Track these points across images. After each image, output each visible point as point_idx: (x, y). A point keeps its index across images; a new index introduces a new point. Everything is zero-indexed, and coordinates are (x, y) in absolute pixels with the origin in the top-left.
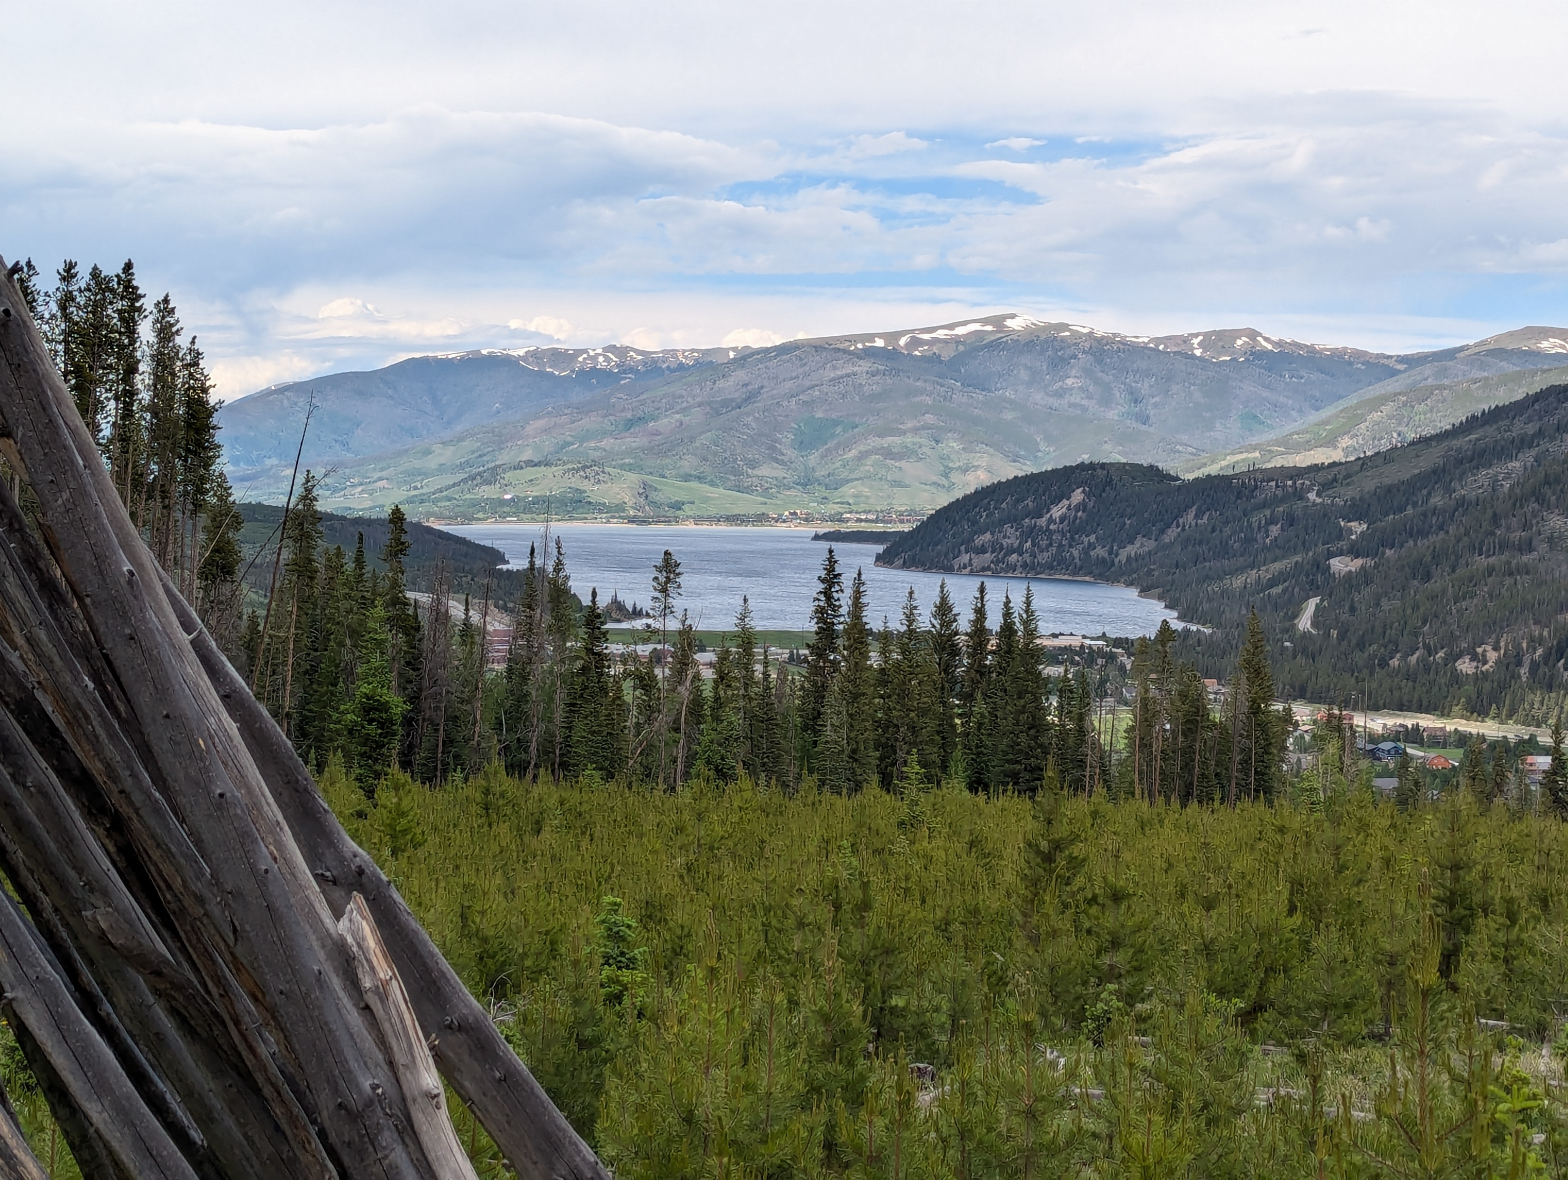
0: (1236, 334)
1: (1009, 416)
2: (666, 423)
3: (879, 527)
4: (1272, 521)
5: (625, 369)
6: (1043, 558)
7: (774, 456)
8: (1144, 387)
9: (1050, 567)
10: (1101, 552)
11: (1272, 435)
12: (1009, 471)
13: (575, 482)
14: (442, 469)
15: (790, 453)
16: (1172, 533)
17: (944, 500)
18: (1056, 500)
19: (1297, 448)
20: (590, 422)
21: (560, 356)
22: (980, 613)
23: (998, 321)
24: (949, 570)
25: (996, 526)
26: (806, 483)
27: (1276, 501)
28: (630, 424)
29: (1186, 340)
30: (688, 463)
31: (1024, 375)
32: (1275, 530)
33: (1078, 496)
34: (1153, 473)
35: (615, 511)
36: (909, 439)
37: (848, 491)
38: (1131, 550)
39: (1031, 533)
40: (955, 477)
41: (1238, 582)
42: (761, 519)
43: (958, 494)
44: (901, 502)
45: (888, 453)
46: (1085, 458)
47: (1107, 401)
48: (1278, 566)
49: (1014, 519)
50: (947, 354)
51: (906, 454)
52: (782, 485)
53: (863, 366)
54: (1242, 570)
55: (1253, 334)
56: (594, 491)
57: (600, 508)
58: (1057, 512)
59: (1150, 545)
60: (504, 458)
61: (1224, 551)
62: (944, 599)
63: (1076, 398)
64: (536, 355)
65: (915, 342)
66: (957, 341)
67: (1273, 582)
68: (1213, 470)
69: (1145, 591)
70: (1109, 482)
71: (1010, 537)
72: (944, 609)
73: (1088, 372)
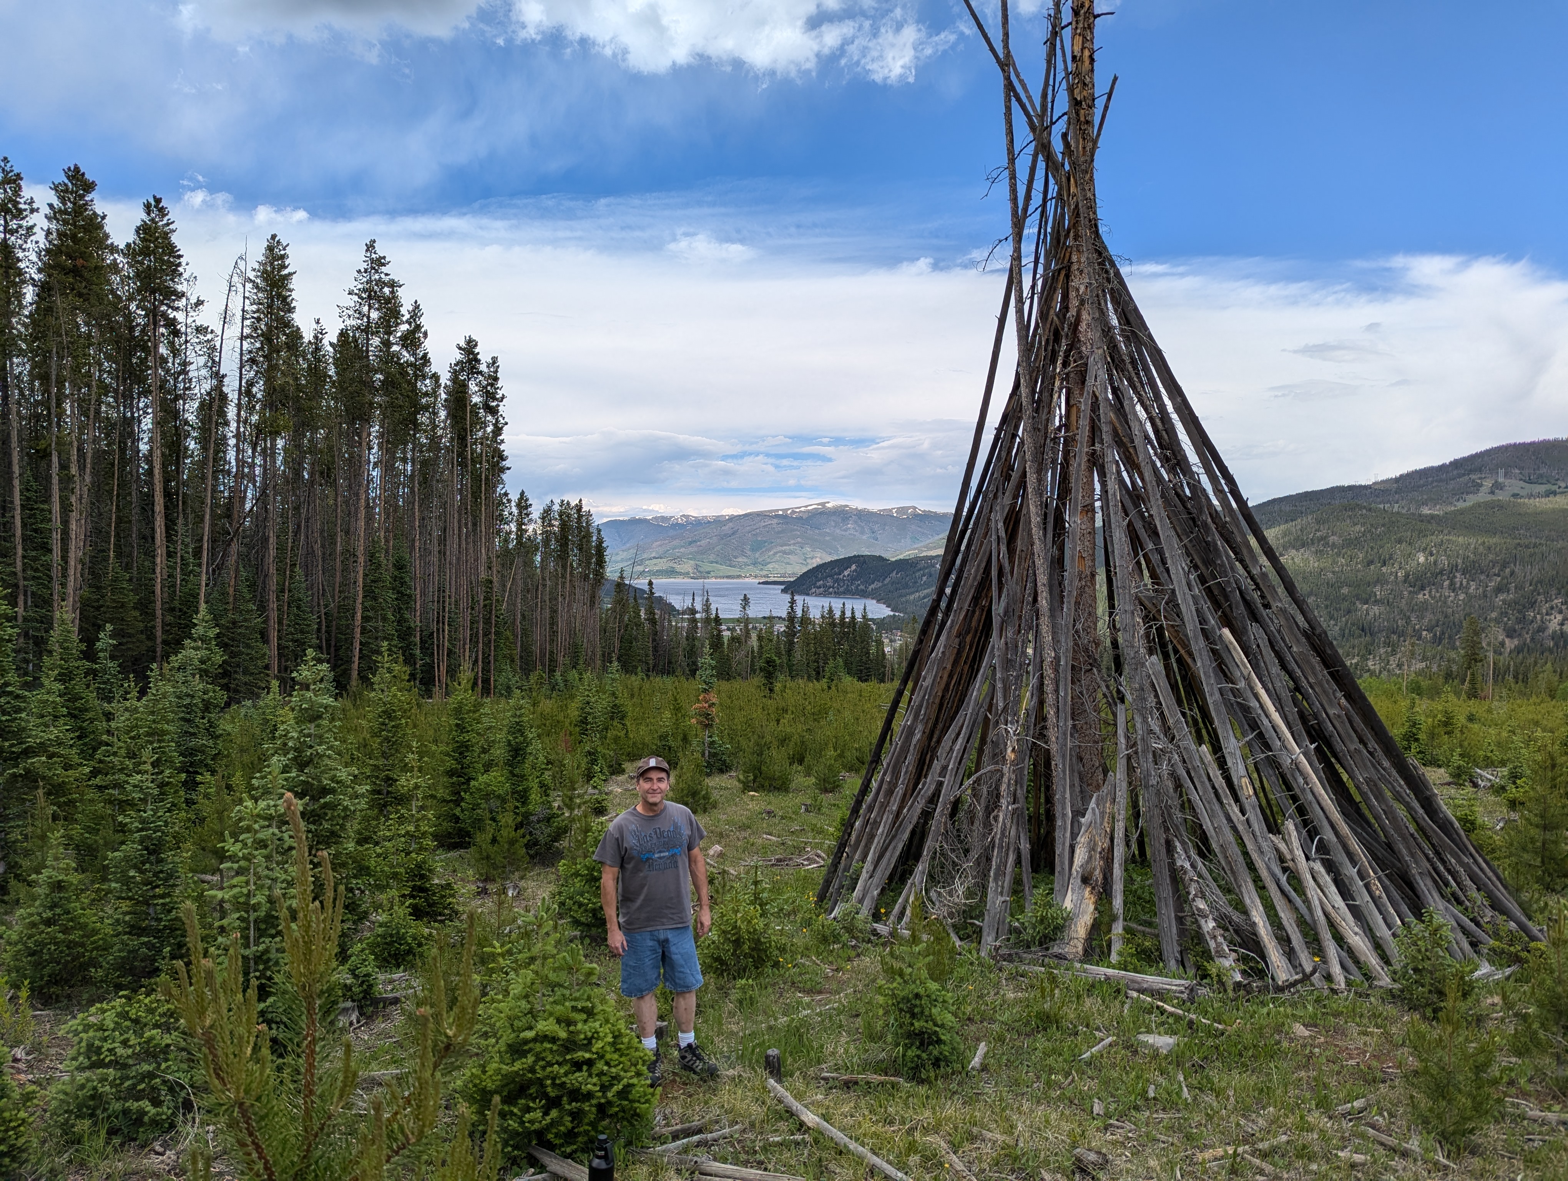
0: (909, 508)
1: (827, 538)
2: (703, 543)
3: (782, 579)
4: (924, 575)
5: (689, 523)
6: (841, 589)
7: (743, 554)
8: (876, 527)
9: (844, 593)
10: (862, 587)
11: (922, 544)
12: (828, 559)
13: (671, 564)
14: (622, 560)
15: (749, 553)
16: (888, 580)
17: (805, 570)
18: (846, 569)
19: (931, 549)
20: (676, 542)
21: (664, 519)
23: (823, 504)
25: (824, 578)
26: (754, 564)
27: (925, 568)
28: (690, 543)
29: (891, 510)
30: (712, 557)
31: (833, 524)
32: (924, 578)
33: (854, 567)
34: (880, 558)
35: (686, 574)
36: (792, 547)
37: (770, 566)
38: (873, 586)
39: (837, 580)
40: (809, 561)
41: (912, 597)
42: (739, 577)
43: (810, 567)
44: (790, 570)
45: (784, 553)
46: (855, 553)
47: (862, 533)
48: (926, 591)
49: (831, 576)
50: (805, 516)
51: (791, 553)
52: (746, 565)
53: (775, 521)
54: (913, 593)
55: (915, 508)
56: (678, 568)
57: (680, 574)
58: (846, 573)
59: (880, 584)
60: (645, 556)
61: (906, 586)
63: (852, 532)
64: (655, 518)
65: (793, 512)
66: (808, 511)
67: (924, 598)
68: (901, 557)
69: (878, 601)
70: (865, 562)
71: (830, 582)
73: (856, 522)
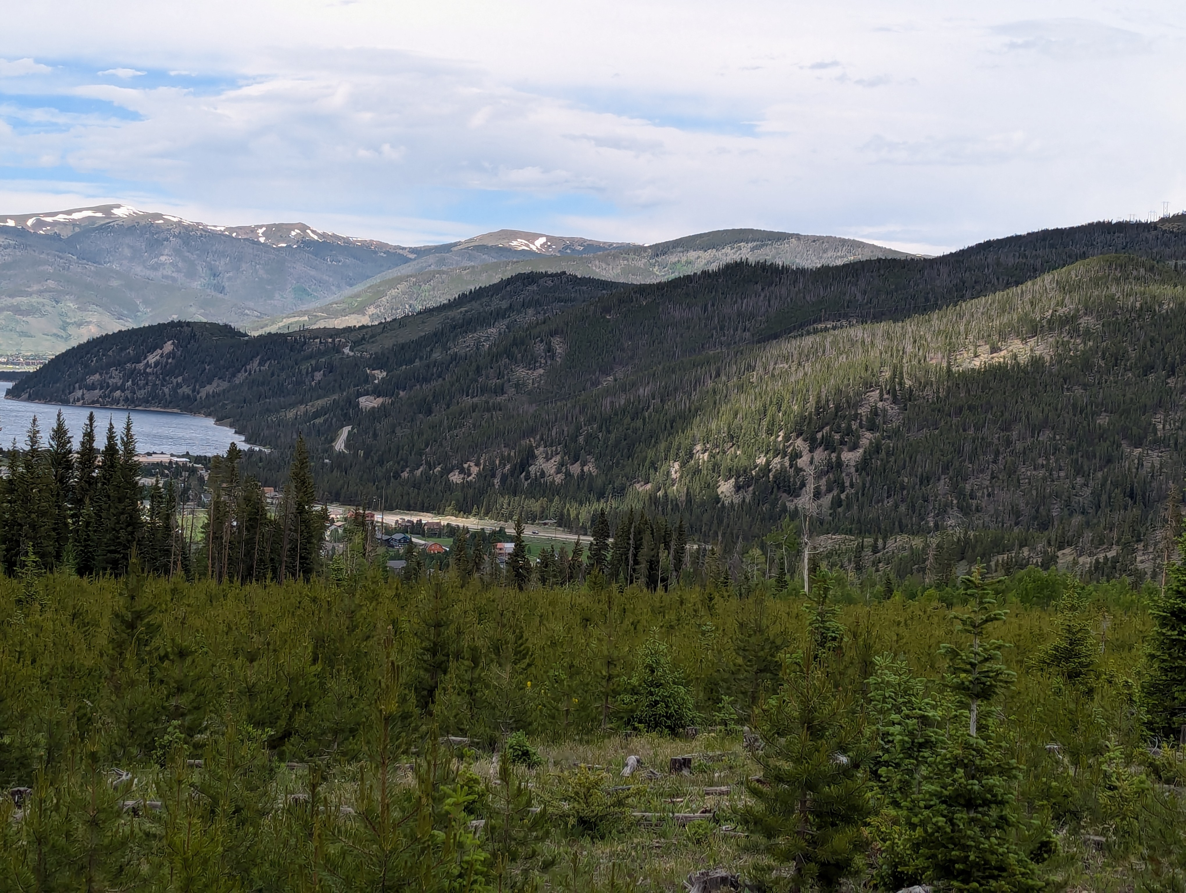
0: (291, 227)
1: (115, 283)
3: (9, 368)
4: (316, 369)
6: (141, 394)
8: (221, 264)
9: (146, 401)
10: (186, 390)
11: (317, 304)
12: (114, 326)
16: (241, 377)
17: (62, 348)
18: (152, 350)
19: (336, 314)
22: (89, 436)
23: (107, 210)
24: (65, 402)
25: (103, 369)
27: (321, 353)
29: (253, 230)
31: (127, 252)
32: (318, 376)
33: (169, 347)
34: (227, 331)
36: (35, 300)
38: (209, 389)
39: (132, 374)
40: (71, 330)
41: (291, 414)
43: (74, 343)
44: (28, 348)
45: (17, 310)
46: (175, 318)
47: (191, 274)
48: (320, 403)
49: (119, 364)
50: (66, 233)
51: (31, 311)
54: (293, 405)
55: (303, 228)
58: (152, 359)
59: (225, 385)
61: (280, 390)
62: (60, 425)
63: (168, 272)
65: (40, 224)
66: (74, 223)
67: (316, 415)
68: (273, 329)
69: (220, 421)
70: (193, 336)
71: (115, 377)
72: (60, 433)
73: (177, 252)
